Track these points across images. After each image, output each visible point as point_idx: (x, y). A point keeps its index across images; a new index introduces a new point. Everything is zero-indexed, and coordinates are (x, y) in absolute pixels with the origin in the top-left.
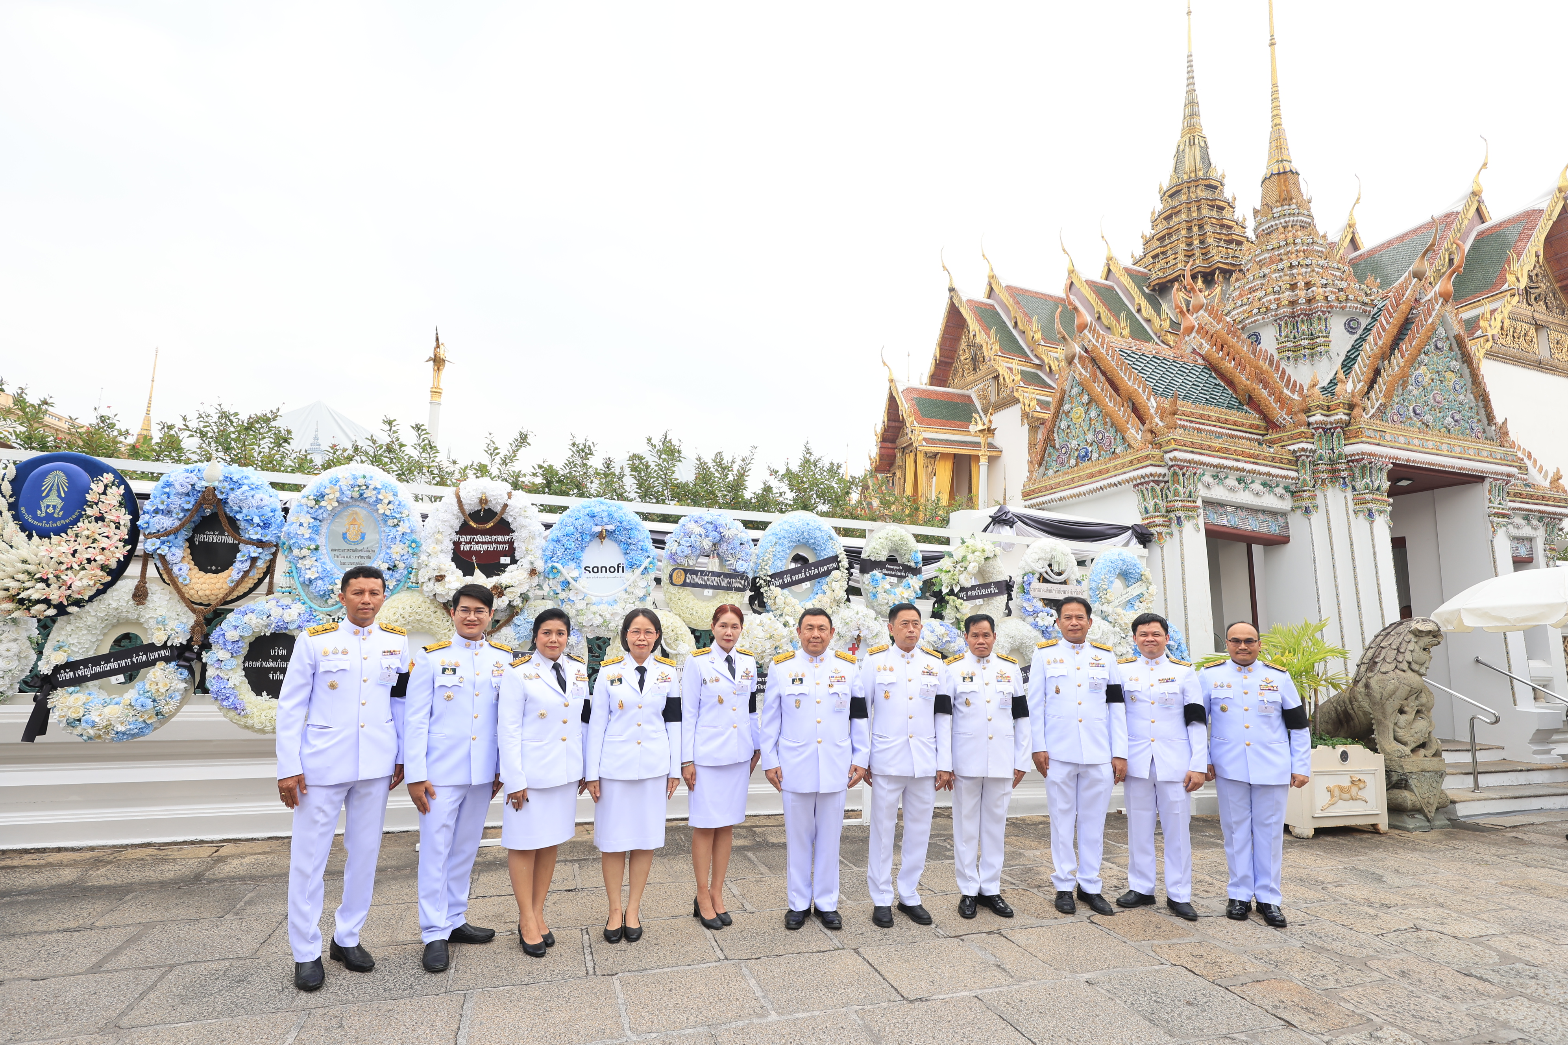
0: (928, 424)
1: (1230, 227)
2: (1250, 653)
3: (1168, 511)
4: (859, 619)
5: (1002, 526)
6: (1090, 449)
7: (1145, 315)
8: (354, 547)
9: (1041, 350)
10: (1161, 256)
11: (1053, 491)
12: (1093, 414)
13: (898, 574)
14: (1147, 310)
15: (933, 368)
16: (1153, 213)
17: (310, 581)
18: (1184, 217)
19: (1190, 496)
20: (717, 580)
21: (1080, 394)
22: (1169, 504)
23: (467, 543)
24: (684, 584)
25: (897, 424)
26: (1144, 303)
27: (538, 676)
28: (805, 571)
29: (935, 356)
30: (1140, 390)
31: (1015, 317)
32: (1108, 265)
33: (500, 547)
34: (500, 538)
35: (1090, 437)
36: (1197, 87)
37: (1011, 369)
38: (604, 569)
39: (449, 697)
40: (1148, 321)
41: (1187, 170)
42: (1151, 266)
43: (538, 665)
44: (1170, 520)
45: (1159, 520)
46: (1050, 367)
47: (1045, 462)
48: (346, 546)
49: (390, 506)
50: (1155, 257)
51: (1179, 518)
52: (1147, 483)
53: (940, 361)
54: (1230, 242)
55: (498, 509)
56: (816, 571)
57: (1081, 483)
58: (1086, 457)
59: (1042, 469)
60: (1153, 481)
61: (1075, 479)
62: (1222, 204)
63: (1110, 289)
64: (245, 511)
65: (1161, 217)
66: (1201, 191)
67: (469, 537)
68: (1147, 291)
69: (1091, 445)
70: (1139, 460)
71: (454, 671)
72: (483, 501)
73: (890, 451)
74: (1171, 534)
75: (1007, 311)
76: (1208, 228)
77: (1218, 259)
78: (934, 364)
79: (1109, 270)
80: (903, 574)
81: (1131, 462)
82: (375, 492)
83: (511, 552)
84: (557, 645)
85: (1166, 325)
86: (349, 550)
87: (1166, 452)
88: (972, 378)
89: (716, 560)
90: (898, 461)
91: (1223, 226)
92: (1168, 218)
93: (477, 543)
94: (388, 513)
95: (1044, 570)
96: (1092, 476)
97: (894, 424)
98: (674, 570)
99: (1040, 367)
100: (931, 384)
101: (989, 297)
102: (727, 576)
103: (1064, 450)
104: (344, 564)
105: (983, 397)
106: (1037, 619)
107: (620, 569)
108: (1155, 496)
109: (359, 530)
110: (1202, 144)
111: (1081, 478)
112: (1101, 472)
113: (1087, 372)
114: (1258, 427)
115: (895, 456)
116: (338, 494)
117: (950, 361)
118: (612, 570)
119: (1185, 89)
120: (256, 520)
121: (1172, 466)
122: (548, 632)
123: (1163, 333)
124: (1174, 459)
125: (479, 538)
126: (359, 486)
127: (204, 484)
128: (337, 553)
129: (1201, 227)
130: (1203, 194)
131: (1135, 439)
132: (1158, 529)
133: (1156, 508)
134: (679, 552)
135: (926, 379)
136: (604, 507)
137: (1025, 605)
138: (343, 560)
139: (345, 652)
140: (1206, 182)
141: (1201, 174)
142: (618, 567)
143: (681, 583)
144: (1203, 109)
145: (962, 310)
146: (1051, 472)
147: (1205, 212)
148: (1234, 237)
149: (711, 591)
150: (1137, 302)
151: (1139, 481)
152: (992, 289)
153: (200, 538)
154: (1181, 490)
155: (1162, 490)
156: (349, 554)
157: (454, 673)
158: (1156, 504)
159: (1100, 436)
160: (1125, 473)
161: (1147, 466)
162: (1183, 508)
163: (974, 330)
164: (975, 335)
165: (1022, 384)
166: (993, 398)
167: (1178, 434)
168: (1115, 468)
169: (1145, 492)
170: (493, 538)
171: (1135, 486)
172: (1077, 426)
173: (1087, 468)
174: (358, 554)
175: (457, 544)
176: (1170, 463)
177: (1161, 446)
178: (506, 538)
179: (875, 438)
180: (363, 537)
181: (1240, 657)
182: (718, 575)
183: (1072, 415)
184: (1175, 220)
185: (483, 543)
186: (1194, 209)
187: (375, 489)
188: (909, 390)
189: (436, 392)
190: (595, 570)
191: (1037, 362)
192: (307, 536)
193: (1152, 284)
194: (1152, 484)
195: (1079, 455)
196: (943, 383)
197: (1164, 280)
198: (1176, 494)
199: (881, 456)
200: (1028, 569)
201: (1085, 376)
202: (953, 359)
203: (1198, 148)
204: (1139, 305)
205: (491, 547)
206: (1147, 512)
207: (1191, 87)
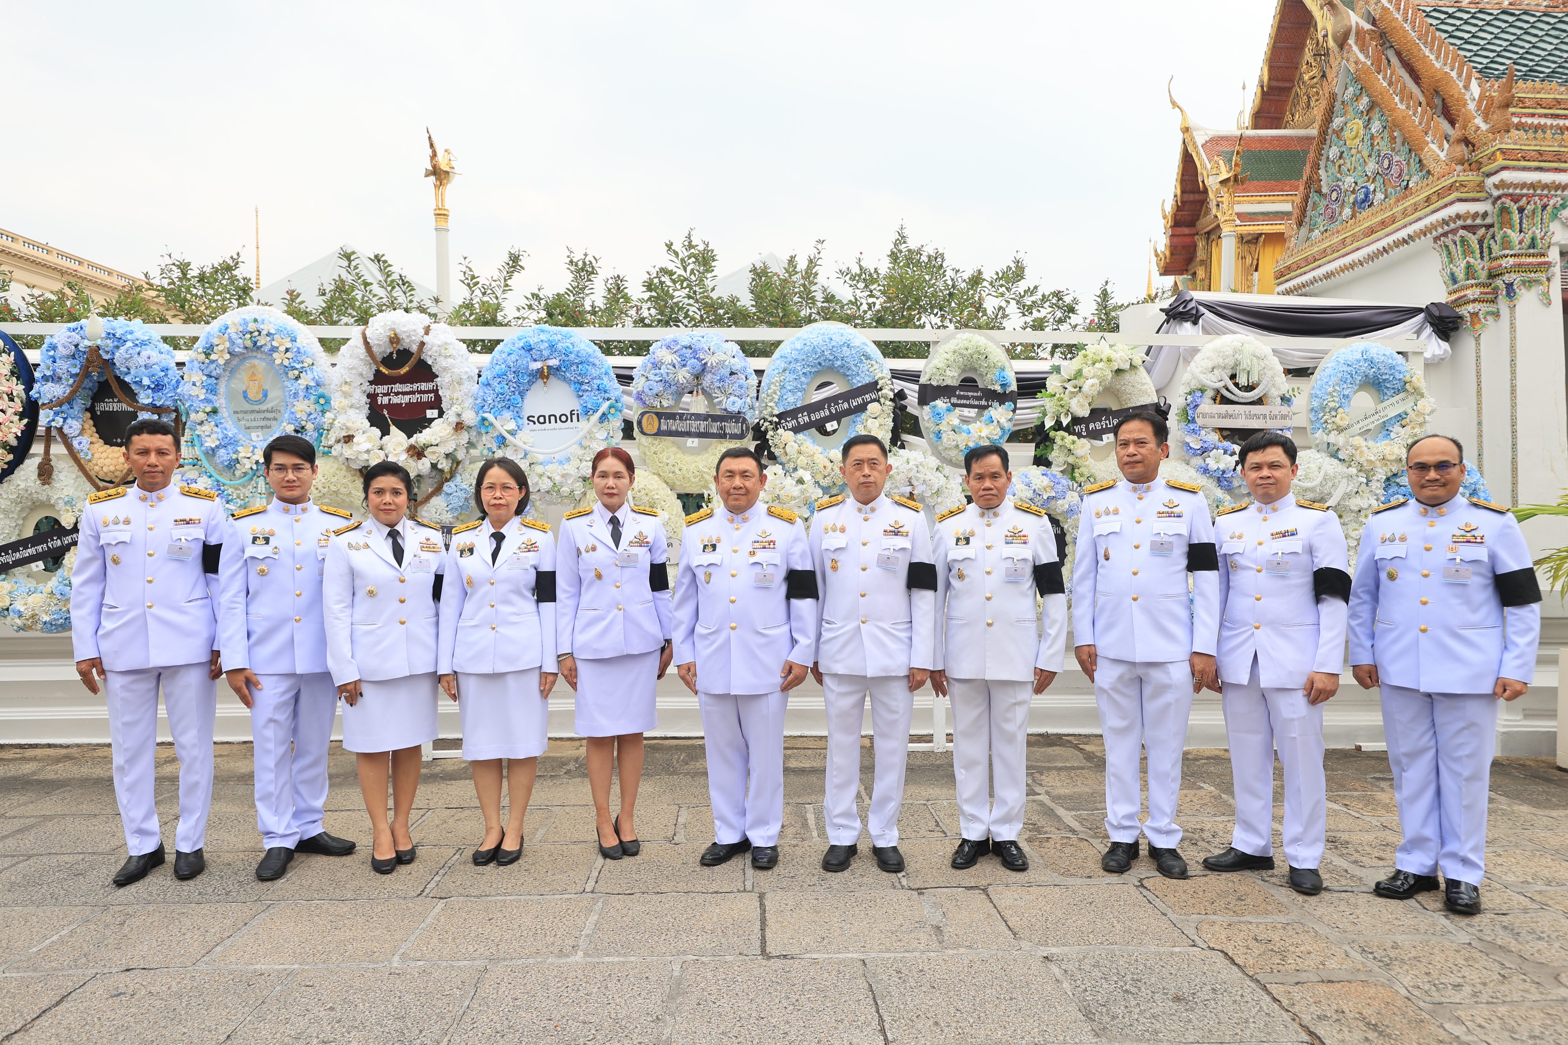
0: (1245, 191)
2: (1444, 485)
3: (1492, 276)
4: (911, 470)
5: (1181, 324)
6: (1372, 188)
8: (257, 408)
11: (1317, 263)
12: (1376, 126)
13: (977, 403)
15: (1258, 101)
17: (213, 450)
19: (1533, 245)
20: (702, 425)
21: (1357, 98)
22: (1495, 264)
23: (385, 395)
24: (659, 433)
25: (1197, 197)
27: (367, 546)
28: (829, 407)
29: (1261, 79)
30: (1454, 74)
33: (425, 398)
34: (424, 386)
35: (1372, 166)
38: (553, 418)
39: (262, 571)
43: (370, 532)
44: (1495, 291)
45: (1475, 293)
47: (1307, 219)
48: (248, 407)
49: (289, 355)
51: (1510, 286)
52: (1454, 231)
53: (1269, 87)
55: (414, 348)
56: (846, 406)
57: (1356, 245)
58: (1366, 202)
59: (1304, 231)
60: (1464, 228)
61: (1348, 241)
64: (133, 371)
67: (386, 387)
69: (1374, 180)
70: (1439, 195)
71: (267, 540)
72: (395, 339)
73: (1187, 240)
74: (1497, 315)
78: (1259, 95)
80: (983, 403)
81: (1428, 199)
82: (268, 339)
83: (437, 403)
84: (393, 507)
86: (253, 412)
87: (1489, 175)
89: (701, 397)
90: (1200, 254)
93: (397, 394)
94: (286, 362)
95: (1222, 384)
96: (1372, 231)
97: (1192, 197)
98: (643, 414)
100: (1256, 126)
102: (715, 418)
103: (1334, 195)
104: (249, 428)
106: (1208, 460)
107: (575, 417)
108: (1468, 252)
109: (260, 386)
111: (1355, 238)
112: (1383, 224)
113: (1367, 56)
115: (1195, 246)
116: (227, 344)
117: (1287, 85)
118: (564, 418)
120: (146, 381)
121: (1499, 197)
122: (380, 492)
124: (1502, 185)
125: (398, 387)
126: (251, 333)
127: (87, 343)
128: (240, 416)
131: (1437, 160)
132: (1471, 307)
133: (1470, 271)
134: (647, 390)
135: (1247, 120)
136: (543, 337)
137: (1188, 439)
138: (248, 424)
139: (127, 522)
142: (572, 414)
143: (655, 431)
149: (696, 440)
151: (1440, 230)
153: (101, 407)
154: (1514, 236)
155: (1481, 242)
156: (253, 416)
157: (267, 543)
158: (1469, 267)
159: (1386, 163)
160: (1420, 219)
161: (1452, 203)
162: (1518, 268)
163: (1325, 28)
167: (1511, 141)
168: (1405, 213)
169: (1452, 247)
170: (415, 386)
171: (1436, 240)
172: (1354, 151)
173: (1368, 218)
174: (262, 416)
175: (372, 397)
176: (1496, 193)
177: (1479, 164)
178: (430, 386)
179: (1163, 222)
180: (265, 395)
181: (1427, 492)
182: (705, 417)
183: (1347, 134)
185: (404, 393)
187: (269, 334)
188: (1215, 142)
189: (441, 215)
190: (542, 420)
192: (202, 397)
194: (1462, 232)
195: (1356, 199)
196: (1276, 123)
198: (1506, 243)
199: (1174, 249)
200: (1194, 385)
201: (1364, 64)
202: (1293, 81)
205: (414, 398)
206: (1454, 280)
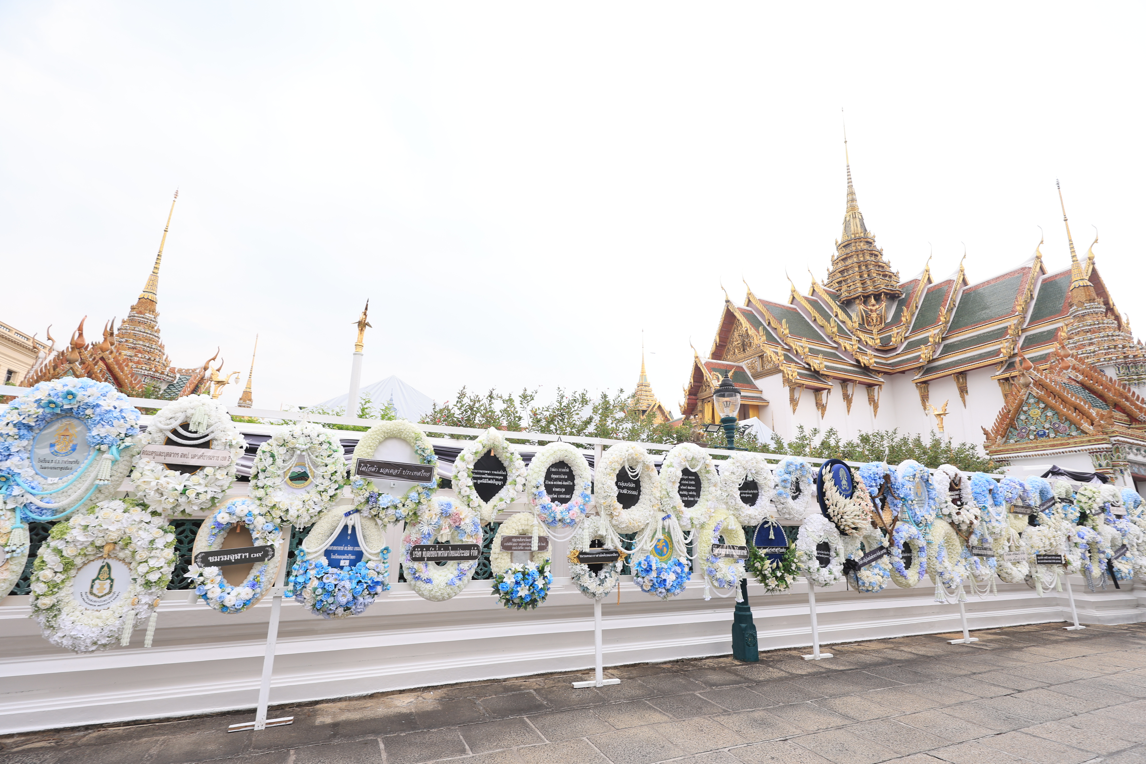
1: (883, 267)
3: (1114, 466)
6: (1047, 431)
7: (841, 319)
9: (790, 341)
10: (843, 283)
12: (1049, 414)
14: (842, 316)
15: (714, 349)
16: (833, 256)
18: (855, 260)
19: (1124, 459)
21: (1038, 403)
22: (1114, 463)
25: (701, 384)
26: (840, 312)
29: (715, 341)
30: (1082, 403)
31: (769, 319)
32: (813, 287)
35: (1047, 425)
36: (853, 184)
37: (777, 353)
40: (843, 322)
41: (853, 232)
42: (837, 289)
44: (1116, 471)
45: (1111, 471)
46: (797, 351)
47: (1007, 436)
50: (839, 283)
51: (1121, 470)
52: (1100, 452)
53: (718, 344)
54: (885, 276)
58: (1045, 435)
59: (1004, 439)
60: (1103, 451)
61: (1038, 446)
62: (876, 253)
63: (816, 302)
65: (840, 259)
66: (864, 245)
68: (839, 304)
69: (1048, 429)
70: (1095, 440)
73: (694, 401)
74: (1116, 478)
75: (763, 316)
76: (871, 267)
77: (883, 286)
78: (714, 346)
79: (814, 290)
81: (1089, 441)
85: (856, 325)
87: (1110, 437)
88: (743, 355)
90: (699, 408)
91: (879, 266)
92: (845, 260)
96: (1054, 446)
97: (697, 384)
99: (788, 350)
100: (713, 359)
101: (748, 306)
103: (1024, 431)
105: (752, 367)
108: (1106, 459)
110: (860, 217)
112: (1062, 444)
114: (1127, 421)
115: (696, 404)
117: (725, 345)
119: (847, 185)
123: (854, 330)
129: (866, 266)
130: (862, 246)
131: (1089, 429)
132: (1111, 475)
133: (1108, 464)
135: (711, 356)
140: (866, 240)
141: (862, 235)
144: (858, 196)
145: (736, 314)
146: (1012, 441)
147: (868, 258)
148: (887, 273)
150: (835, 310)
151: (1094, 451)
152: (749, 301)
154: (1121, 456)
155: (1109, 456)
158: (1108, 463)
159: (1056, 426)
160: (1081, 446)
161: (1102, 444)
163: (745, 327)
164: (747, 330)
165: (785, 362)
166: (759, 369)
167: (1117, 428)
168: (1075, 443)
169: (1099, 456)
171: (1090, 453)
172: (1035, 419)
173: (1048, 441)
176: (1114, 443)
177: (1107, 433)
179: (683, 392)
183: (1030, 413)
184: (849, 262)
186: (861, 256)
188: (707, 364)
191: (787, 347)
193: (842, 300)
194: (1103, 453)
195: (1038, 434)
196: (721, 360)
197: (850, 298)
198: (1119, 458)
199: (688, 404)
202: (726, 343)
203: (858, 220)
204: (837, 312)
206: (1101, 466)
207: (850, 184)
